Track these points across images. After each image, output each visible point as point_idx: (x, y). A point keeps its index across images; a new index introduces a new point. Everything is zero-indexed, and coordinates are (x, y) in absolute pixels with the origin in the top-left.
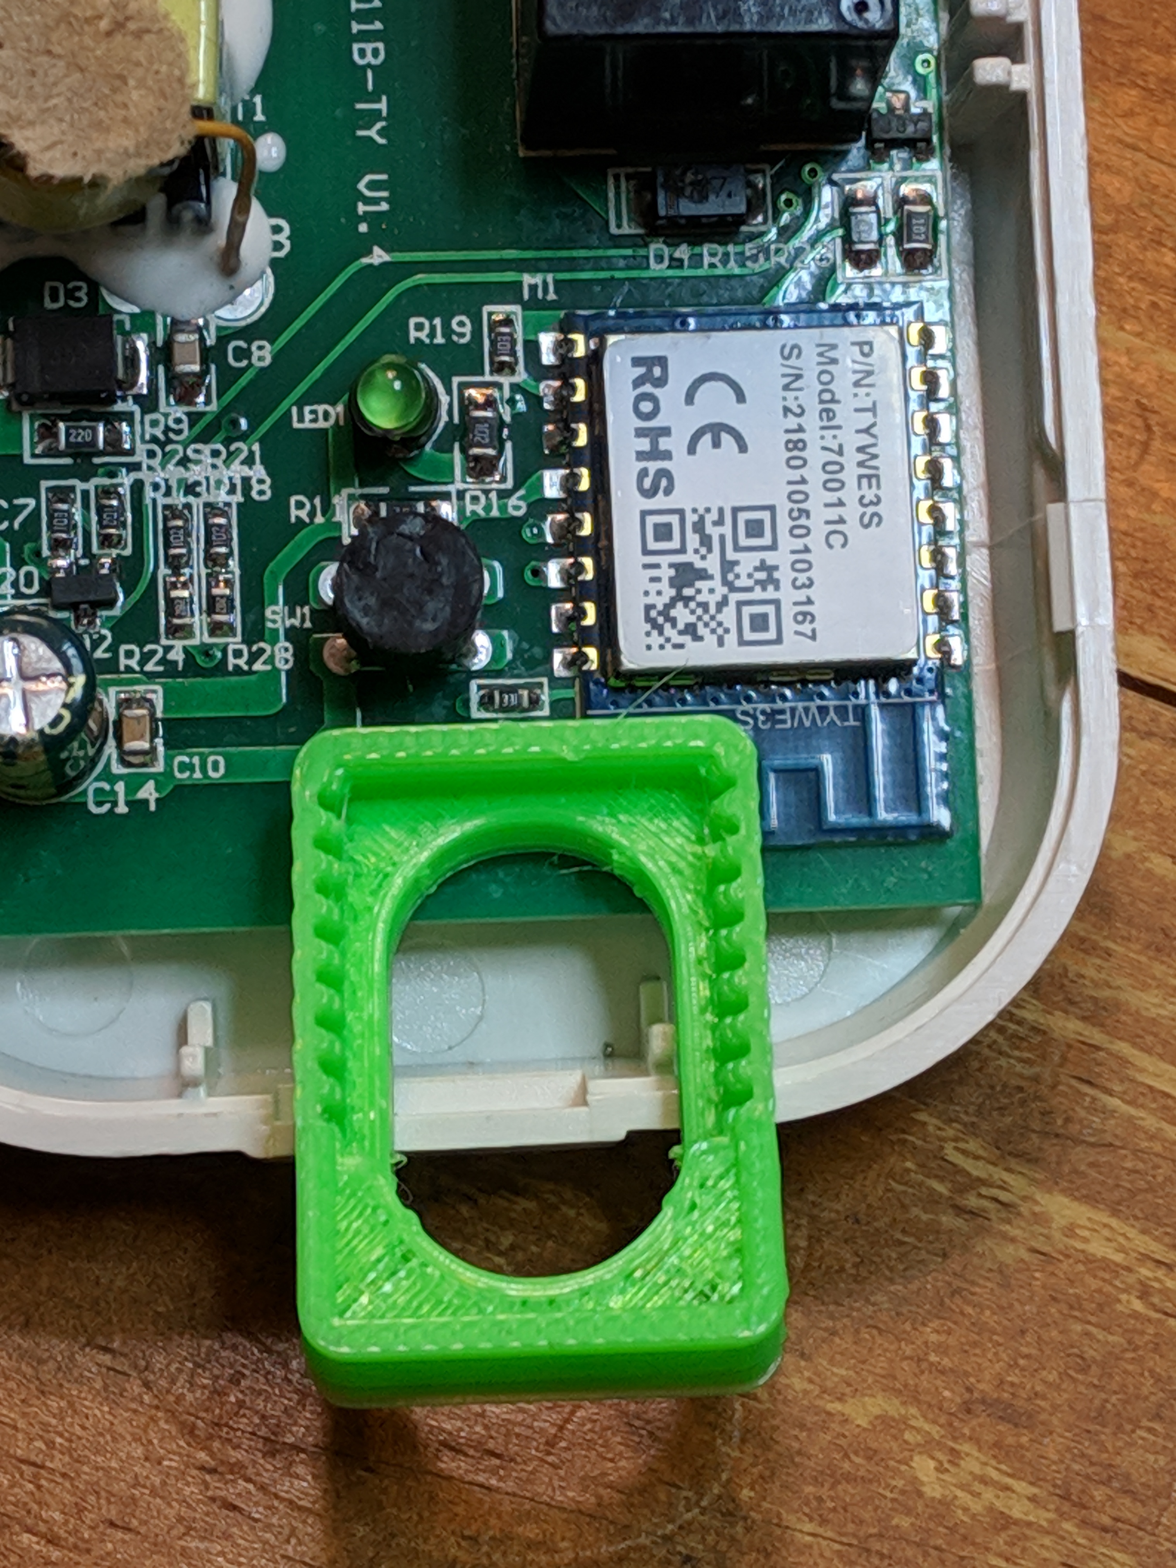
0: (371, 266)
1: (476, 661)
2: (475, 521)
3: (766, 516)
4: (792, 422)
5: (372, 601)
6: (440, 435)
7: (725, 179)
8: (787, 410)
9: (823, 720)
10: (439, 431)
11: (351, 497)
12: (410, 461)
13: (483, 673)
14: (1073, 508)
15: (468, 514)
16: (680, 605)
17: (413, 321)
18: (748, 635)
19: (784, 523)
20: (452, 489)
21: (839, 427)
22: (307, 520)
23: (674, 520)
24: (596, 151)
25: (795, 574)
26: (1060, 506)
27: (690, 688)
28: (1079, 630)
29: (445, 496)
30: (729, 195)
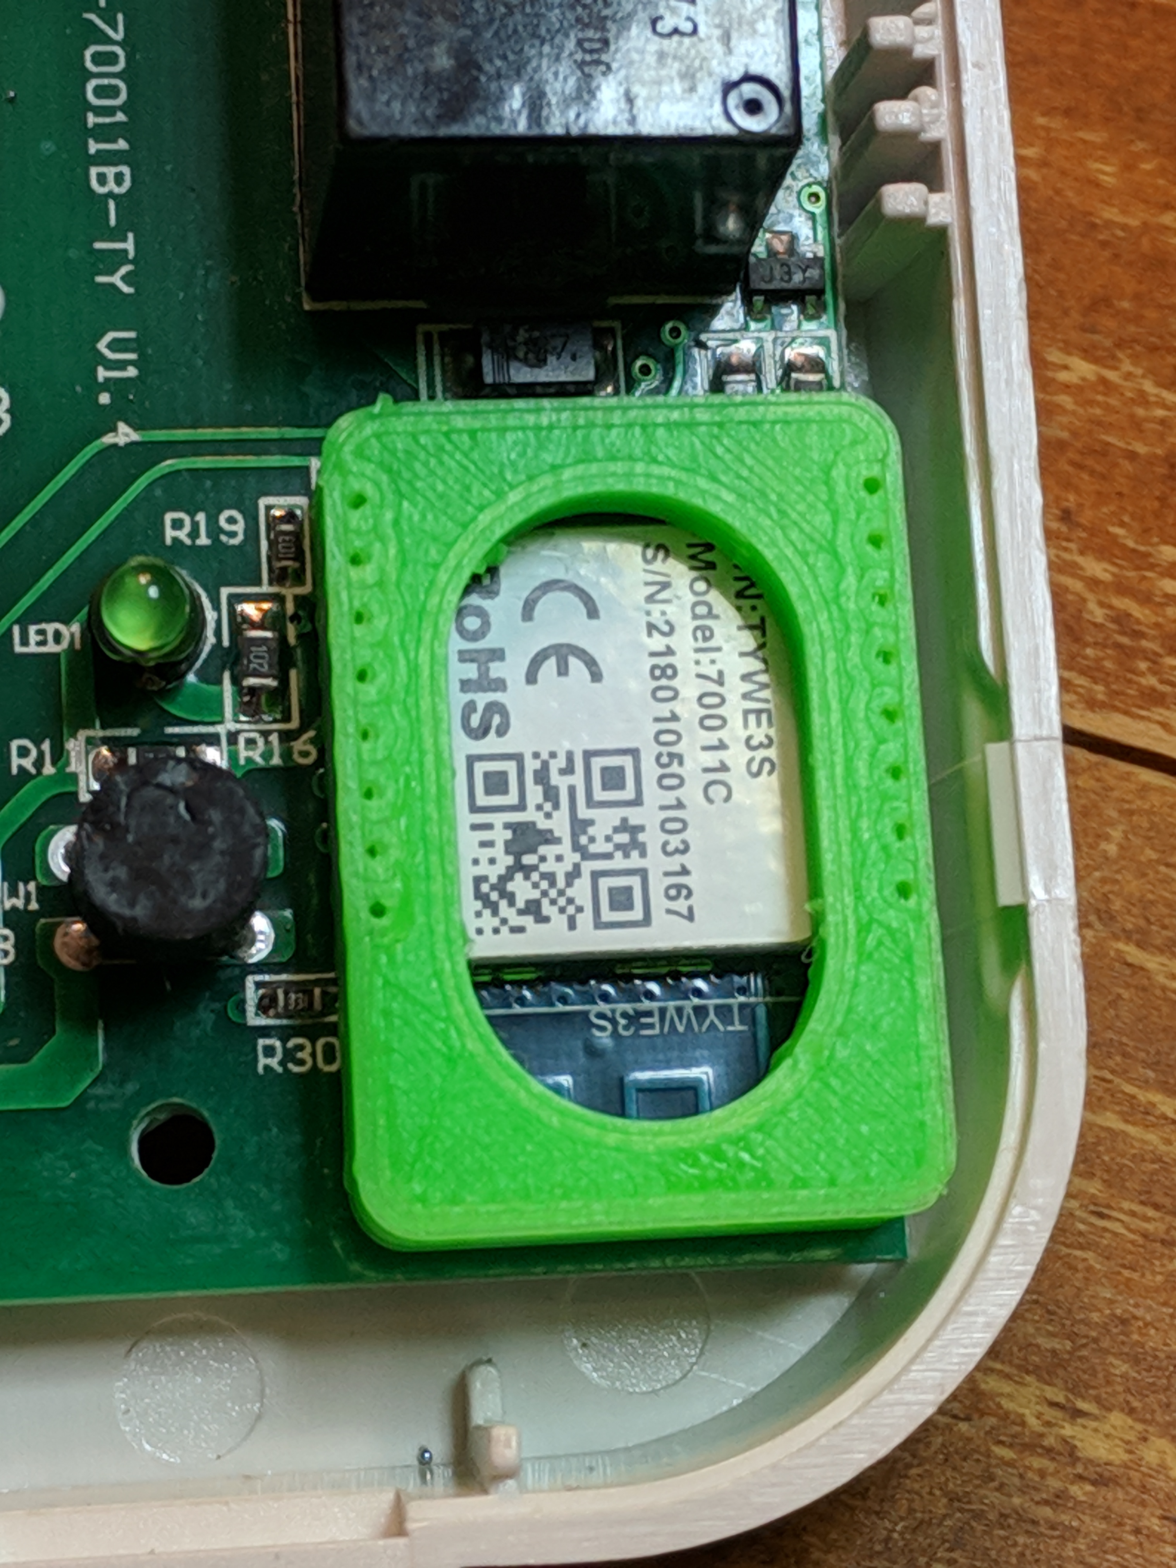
0: (115, 446)
1: (253, 950)
2: (249, 772)
3: (627, 762)
4: (657, 643)
5: (122, 873)
6: (205, 661)
7: (567, 336)
8: (651, 628)
9: (700, 1025)
10: (204, 656)
11: (89, 741)
12: (164, 694)
13: (261, 967)
14: (1020, 749)
15: (242, 762)
16: (519, 876)
17: (169, 517)
18: (607, 915)
19: (650, 770)
20: (221, 729)
21: (718, 649)
22: (33, 771)
23: (511, 767)
24: (400, 304)
25: (666, 837)
26: (1004, 745)
27: (531, 984)
28: (1033, 903)
29: (213, 740)
30: (574, 358)
